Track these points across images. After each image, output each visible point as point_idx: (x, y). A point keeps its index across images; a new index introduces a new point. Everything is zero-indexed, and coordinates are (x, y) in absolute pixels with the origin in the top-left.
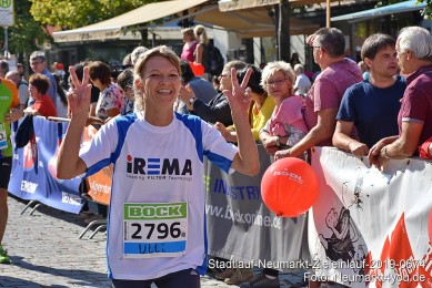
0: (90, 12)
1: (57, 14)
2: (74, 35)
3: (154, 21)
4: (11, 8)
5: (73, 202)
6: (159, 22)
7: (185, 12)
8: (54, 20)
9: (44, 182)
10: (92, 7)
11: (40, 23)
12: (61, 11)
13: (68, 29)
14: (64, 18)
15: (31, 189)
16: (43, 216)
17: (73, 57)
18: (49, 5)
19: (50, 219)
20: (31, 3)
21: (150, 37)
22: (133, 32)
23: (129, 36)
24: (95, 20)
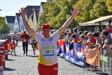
0: (88, 19)
1: (80, 19)
2: (84, 24)
3: (102, 21)
5: (82, 63)
6: (104, 21)
7: (110, 19)
8: (79, 21)
9: (76, 58)
10: (88, 18)
11: (76, 21)
12: (81, 19)
13: (83, 23)
14: (82, 20)
15: (72, 60)
16: (75, 66)
17: (84, 29)
18: (78, 17)
21: (102, 24)
22: (98, 23)
23: (97, 24)
24: (89, 21)
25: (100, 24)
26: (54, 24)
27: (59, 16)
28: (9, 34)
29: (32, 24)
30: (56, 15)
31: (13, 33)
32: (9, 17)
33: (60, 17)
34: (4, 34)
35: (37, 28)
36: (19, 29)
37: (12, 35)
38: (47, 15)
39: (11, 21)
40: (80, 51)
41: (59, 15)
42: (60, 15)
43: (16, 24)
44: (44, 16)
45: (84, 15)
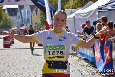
28: (11, 28)
29: (36, 18)
31: (16, 28)
32: (11, 9)
34: (6, 28)
36: (22, 24)
37: (14, 30)
39: (13, 14)
43: (19, 18)
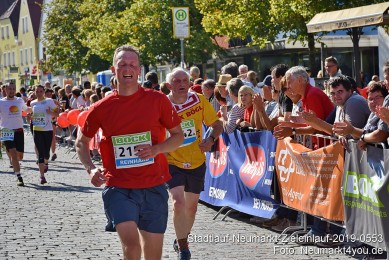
0: (258, 23)
1: (227, 25)
4: (187, 21)
5: (265, 208)
8: (223, 31)
11: (210, 34)
12: (230, 23)
14: (232, 30)
15: (219, 195)
16: (235, 221)
18: (219, 17)
19: (242, 225)
20: (202, 16)
22: (302, 41)
23: (298, 45)
25: (311, 44)
26: (113, 46)
27: (135, 12)
30: (123, 9)
33: (139, 15)
35: (34, 64)
38: (81, 8)
40: (255, 157)
41: (133, 6)
42: (138, 5)
44: (66, 12)
45: (241, 9)
